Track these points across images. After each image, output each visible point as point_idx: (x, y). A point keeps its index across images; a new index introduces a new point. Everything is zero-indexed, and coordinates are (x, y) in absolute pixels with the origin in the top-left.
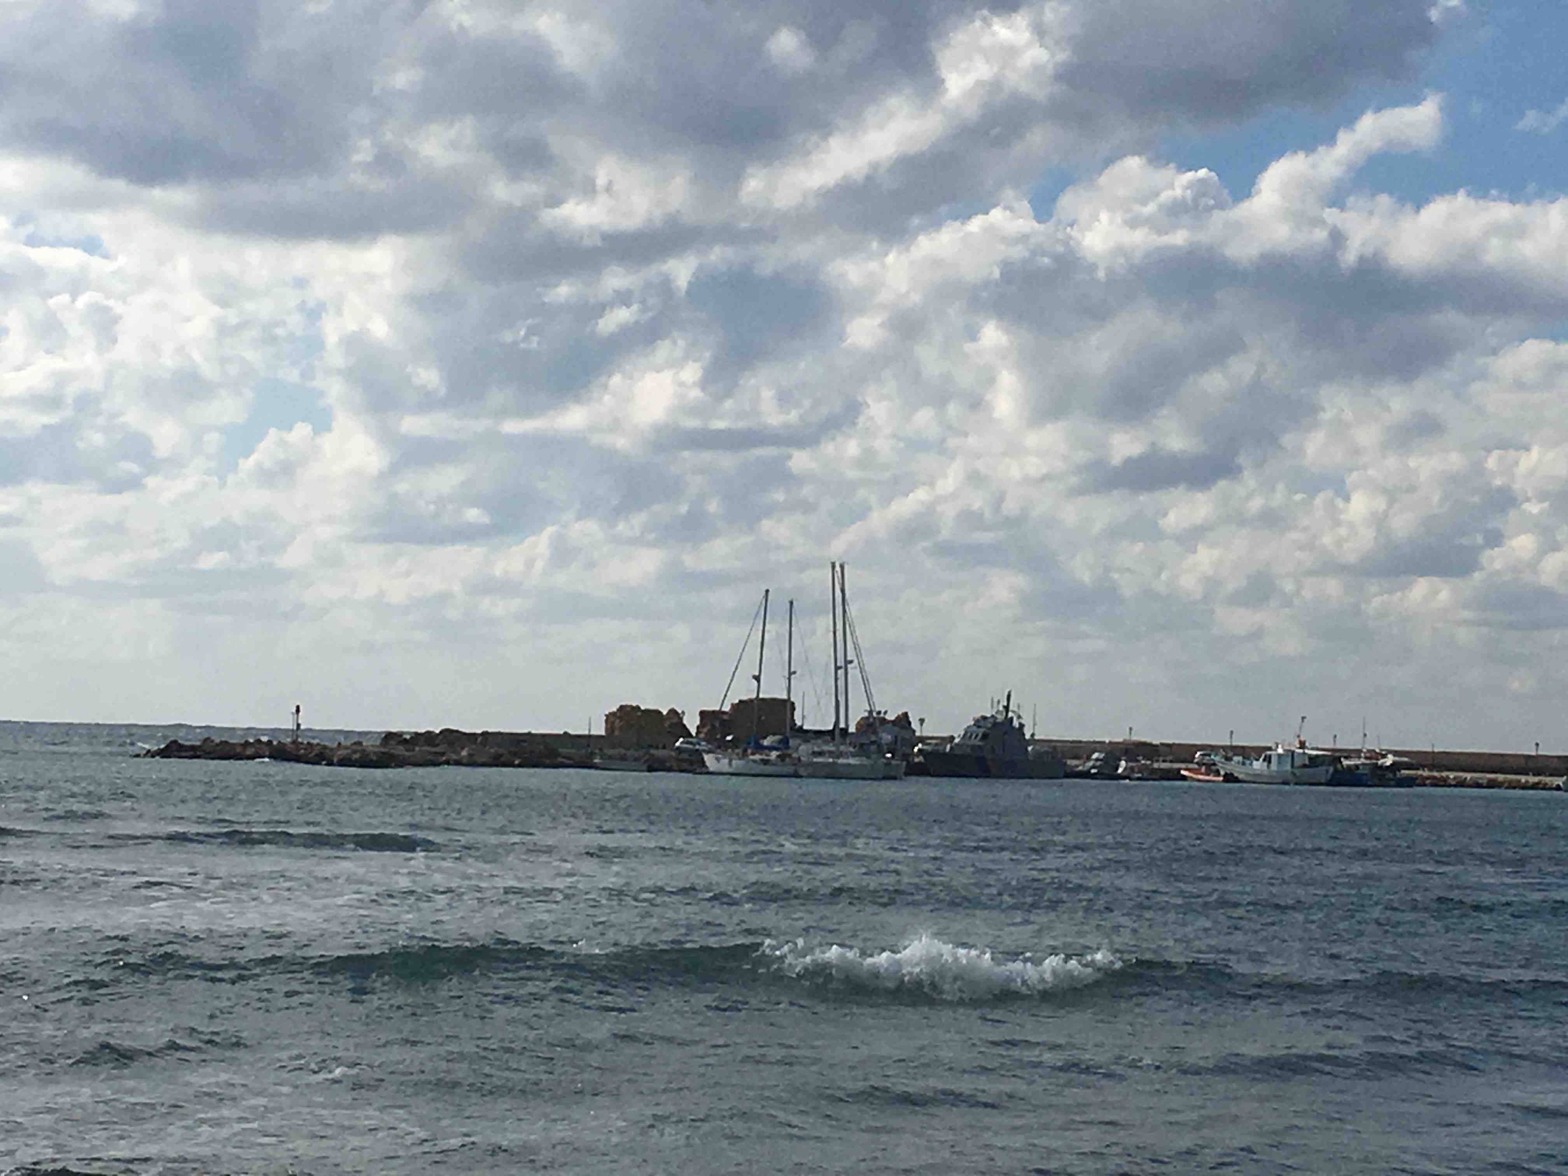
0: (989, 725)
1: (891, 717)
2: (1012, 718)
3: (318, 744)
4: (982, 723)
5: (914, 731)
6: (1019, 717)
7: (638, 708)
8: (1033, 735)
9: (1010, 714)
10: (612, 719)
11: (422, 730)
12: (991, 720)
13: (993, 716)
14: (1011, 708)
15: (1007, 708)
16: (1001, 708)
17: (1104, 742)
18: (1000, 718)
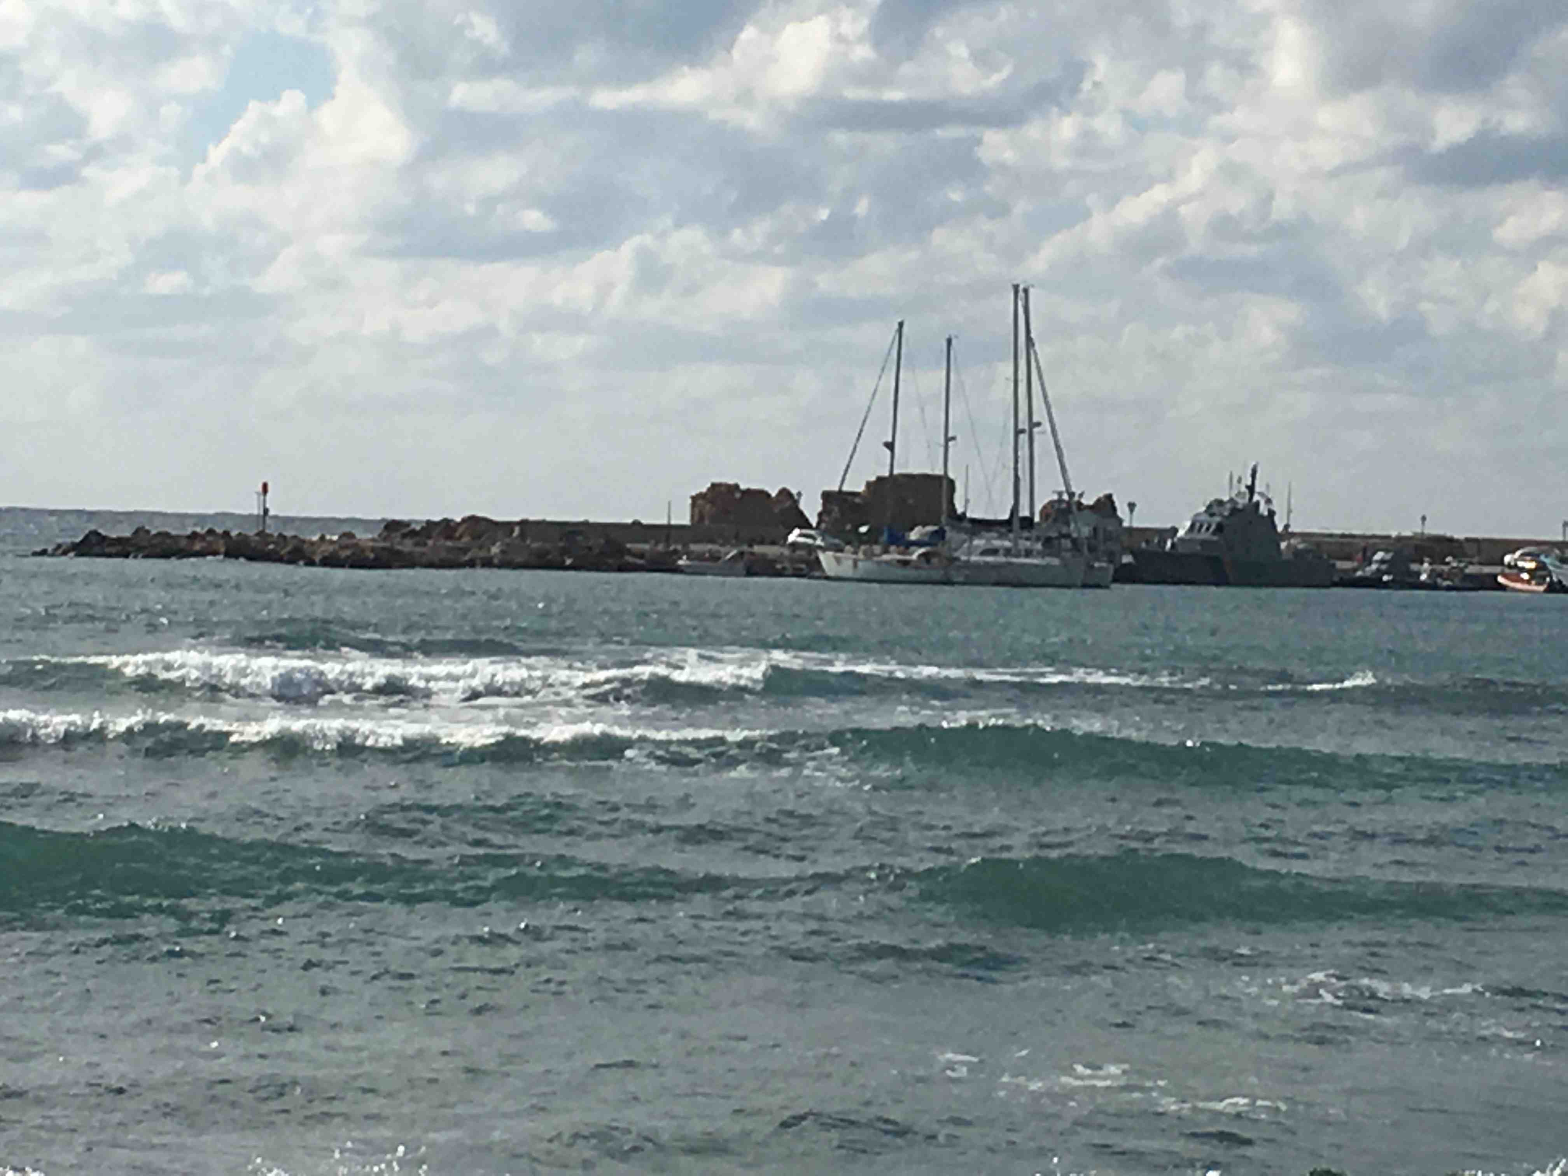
0: (1226, 513)
1: (1088, 500)
2: (1257, 504)
3: (295, 537)
4: (1215, 509)
5: (1120, 521)
6: (1269, 501)
7: (737, 486)
8: (1287, 527)
9: (1256, 498)
10: (700, 502)
11: (437, 518)
12: (1228, 506)
13: (1231, 500)
14: (1257, 489)
15: (1251, 489)
16: (1243, 489)
17: (1388, 537)
18: (1242, 502)
